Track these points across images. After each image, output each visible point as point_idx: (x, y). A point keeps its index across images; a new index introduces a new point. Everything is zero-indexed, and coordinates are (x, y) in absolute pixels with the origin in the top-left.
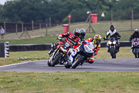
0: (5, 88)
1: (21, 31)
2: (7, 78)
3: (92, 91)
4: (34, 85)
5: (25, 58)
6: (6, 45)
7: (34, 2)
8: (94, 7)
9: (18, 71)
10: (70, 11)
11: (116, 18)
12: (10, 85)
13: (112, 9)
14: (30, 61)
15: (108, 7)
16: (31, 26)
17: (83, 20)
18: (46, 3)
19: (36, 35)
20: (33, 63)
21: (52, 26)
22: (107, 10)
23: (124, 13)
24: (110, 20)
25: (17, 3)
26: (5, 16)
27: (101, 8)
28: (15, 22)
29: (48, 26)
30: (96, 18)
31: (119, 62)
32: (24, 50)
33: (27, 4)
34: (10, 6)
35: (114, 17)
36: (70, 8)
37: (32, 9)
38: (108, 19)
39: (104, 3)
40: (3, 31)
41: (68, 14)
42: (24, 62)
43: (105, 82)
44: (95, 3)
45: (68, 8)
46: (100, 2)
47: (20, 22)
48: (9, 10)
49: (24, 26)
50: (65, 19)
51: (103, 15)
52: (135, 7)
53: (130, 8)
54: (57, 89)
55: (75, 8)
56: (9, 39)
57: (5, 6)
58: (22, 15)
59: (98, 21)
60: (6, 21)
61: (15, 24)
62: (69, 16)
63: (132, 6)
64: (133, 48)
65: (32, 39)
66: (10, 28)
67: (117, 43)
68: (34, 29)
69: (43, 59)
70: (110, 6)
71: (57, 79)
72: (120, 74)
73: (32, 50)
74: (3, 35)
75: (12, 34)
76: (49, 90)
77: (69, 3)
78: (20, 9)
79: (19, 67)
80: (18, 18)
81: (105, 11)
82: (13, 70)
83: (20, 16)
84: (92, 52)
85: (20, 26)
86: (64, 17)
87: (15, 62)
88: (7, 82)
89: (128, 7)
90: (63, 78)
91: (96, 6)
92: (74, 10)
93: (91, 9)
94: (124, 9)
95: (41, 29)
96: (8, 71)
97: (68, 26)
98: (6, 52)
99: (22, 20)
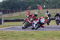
0: (2, 38)
1: (9, 13)
2: (3, 34)
3: (40, 39)
4: (15, 36)
5: (11, 25)
6: (2, 20)
7: (15, 1)
8: (40, 3)
9: (8, 30)
10: (30, 5)
11: (50, 8)
12: (4, 37)
13: (48, 4)
14: (13, 26)
15: (47, 3)
16: (13, 11)
17: (36, 9)
18: (20, 1)
19: (15, 15)
20: (14, 27)
21: (22, 11)
22: (46, 4)
23: (54, 6)
24: (48, 9)
25: (7, 1)
26: (2, 7)
27: (44, 3)
28: (6, 10)
29: (21, 11)
30: (41, 8)
31: (51, 27)
32: (10, 22)
33: (12, 2)
34: (4, 3)
35: (49, 7)
36: (30, 3)
37: (14, 4)
38: (46, 8)
39: (45, 1)
40: (1, 13)
41: (29, 6)
42: (10, 27)
43: (45, 35)
44: (41, 1)
45: (29, 3)
46: (43, 1)
47: (8, 9)
48: (4, 4)
49: (11, 11)
50: (28, 8)
51: (44, 7)
52: (58, 3)
53: (56, 4)
54: (25, 38)
55: (32, 4)
56: (4, 17)
57: (2, 2)
58: (10, 7)
59: (42, 9)
60: (2, 9)
61: (6, 11)
62: (30, 7)
63: (57, 3)
64: (56, 21)
65: (14, 17)
66: (4, 12)
67: (50, 18)
68: (15, 12)
69: (19, 25)
70: (48, 3)
71: (25, 34)
72: (52, 32)
73: (14, 21)
74: (1, 15)
75: (5, 15)
76: (21, 39)
77: (30, 1)
78: (9, 4)
79: (8, 29)
80: (8, 8)
81: (45, 5)
82: (6, 30)
83: (9, 7)
84: (44, 22)
85: (8, 11)
86: (28, 7)
87: (6, 27)
88: (3, 35)
89: (55, 3)
90: (27, 33)
91: (41, 2)
92: (32, 5)
93: (39, 4)
94: (53, 4)
95: (17, 13)
96: (3, 30)
97: (29, 11)
98: (2, 22)
99: (9, 9)
